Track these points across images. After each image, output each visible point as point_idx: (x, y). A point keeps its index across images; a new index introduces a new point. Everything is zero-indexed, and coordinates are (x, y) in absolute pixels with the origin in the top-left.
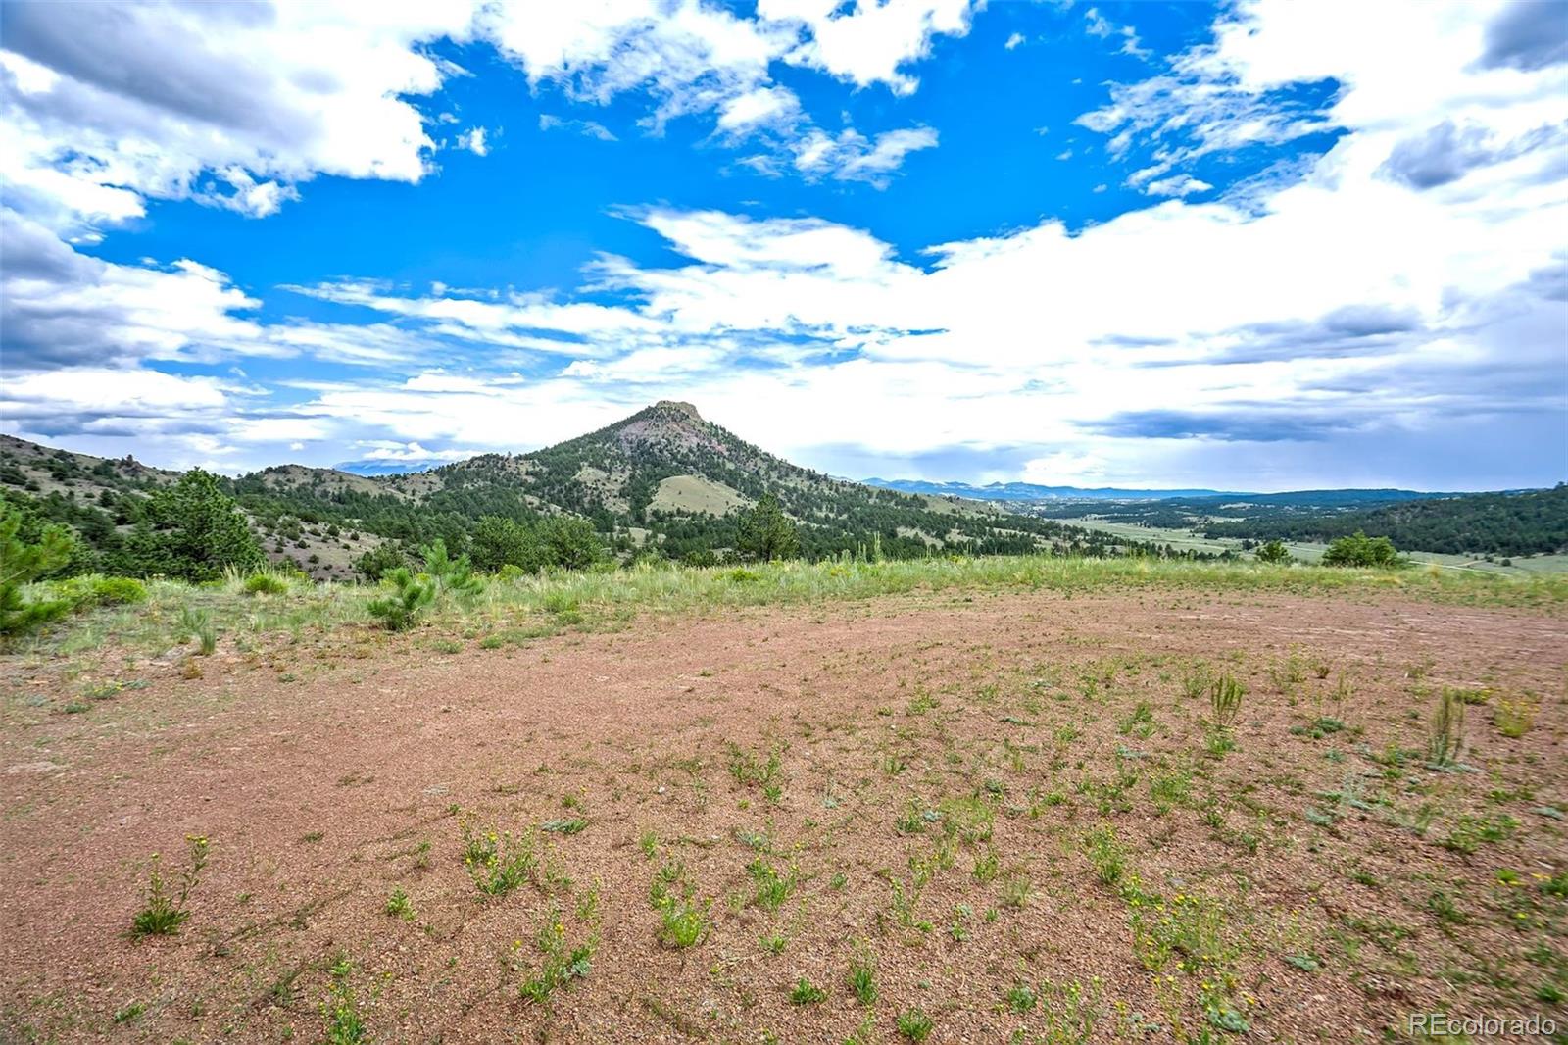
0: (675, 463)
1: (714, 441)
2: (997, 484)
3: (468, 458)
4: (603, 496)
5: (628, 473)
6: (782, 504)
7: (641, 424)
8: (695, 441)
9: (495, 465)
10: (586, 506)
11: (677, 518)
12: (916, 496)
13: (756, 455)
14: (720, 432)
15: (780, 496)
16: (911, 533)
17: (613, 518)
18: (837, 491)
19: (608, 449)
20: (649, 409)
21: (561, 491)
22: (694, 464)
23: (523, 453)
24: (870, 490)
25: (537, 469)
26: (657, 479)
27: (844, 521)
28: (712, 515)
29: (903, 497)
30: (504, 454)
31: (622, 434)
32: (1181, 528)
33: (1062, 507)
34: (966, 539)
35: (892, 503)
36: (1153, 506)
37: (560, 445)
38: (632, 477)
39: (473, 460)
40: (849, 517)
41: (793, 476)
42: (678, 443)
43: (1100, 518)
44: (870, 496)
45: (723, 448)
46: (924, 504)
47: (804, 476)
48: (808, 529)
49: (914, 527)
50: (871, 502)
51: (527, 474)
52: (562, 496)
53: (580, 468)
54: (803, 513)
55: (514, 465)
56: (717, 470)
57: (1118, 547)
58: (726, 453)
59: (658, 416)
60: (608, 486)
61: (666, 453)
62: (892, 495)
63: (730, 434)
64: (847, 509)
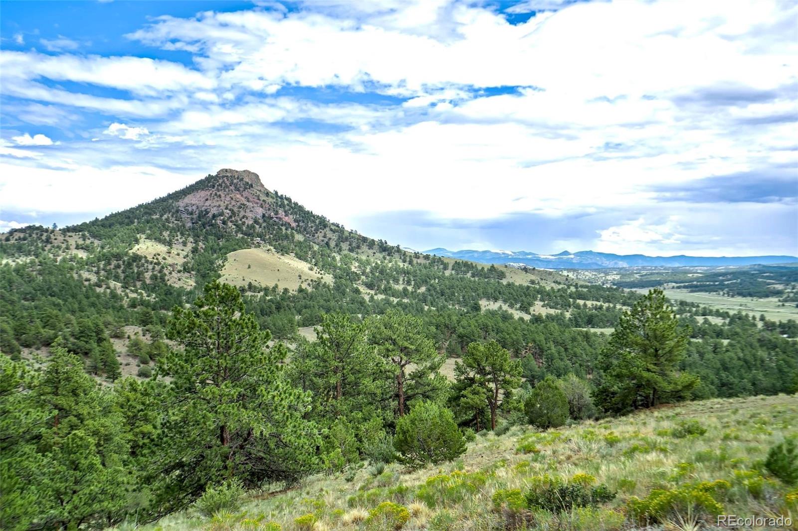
0: (240, 235)
1: (281, 212)
2: (566, 253)
3: (7, 230)
4: (166, 271)
5: (190, 246)
6: (356, 277)
7: (202, 194)
8: (260, 211)
9: (39, 238)
10: (148, 281)
11: (249, 294)
12: (493, 267)
13: (325, 226)
14: (286, 202)
15: (353, 269)
16: (494, 306)
17: (179, 295)
18: (411, 263)
19: (167, 220)
20: (209, 178)
21: (118, 266)
22: (260, 236)
23: (70, 225)
24: (445, 261)
25: (88, 242)
26: (223, 252)
27: (423, 294)
28: (286, 290)
29: (480, 268)
30: (47, 225)
31: (181, 204)
32: (767, 296)
33: (637, 276)
34: (552, 312)
35: (469, 275)
36: (735, 274)
37: (112, 216)
38: (195, 251)
39: (12, 232)
40: (428, 290)
41: (364, 248)
42: (242, 214)
43: (678, 288)
44: (445, 268)
45: (290, 219)
46: (502, 275)
47: (376, 247)
48: (388, 303)
49: (496, 300)
50: (447, 273)
51: (77, 248)
52: (120, 271)
53: (137, 241)
54: (379, 287)
55: (61, 238)
56: (285, 243)
57: (710, 318)
58: (294, 225)
59: (220, 185)
60: (170, 261)
61: (230, 224)
62: (468, 266)
63: (296, 204)
64: (425, 282)
